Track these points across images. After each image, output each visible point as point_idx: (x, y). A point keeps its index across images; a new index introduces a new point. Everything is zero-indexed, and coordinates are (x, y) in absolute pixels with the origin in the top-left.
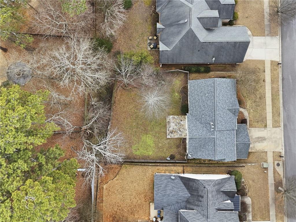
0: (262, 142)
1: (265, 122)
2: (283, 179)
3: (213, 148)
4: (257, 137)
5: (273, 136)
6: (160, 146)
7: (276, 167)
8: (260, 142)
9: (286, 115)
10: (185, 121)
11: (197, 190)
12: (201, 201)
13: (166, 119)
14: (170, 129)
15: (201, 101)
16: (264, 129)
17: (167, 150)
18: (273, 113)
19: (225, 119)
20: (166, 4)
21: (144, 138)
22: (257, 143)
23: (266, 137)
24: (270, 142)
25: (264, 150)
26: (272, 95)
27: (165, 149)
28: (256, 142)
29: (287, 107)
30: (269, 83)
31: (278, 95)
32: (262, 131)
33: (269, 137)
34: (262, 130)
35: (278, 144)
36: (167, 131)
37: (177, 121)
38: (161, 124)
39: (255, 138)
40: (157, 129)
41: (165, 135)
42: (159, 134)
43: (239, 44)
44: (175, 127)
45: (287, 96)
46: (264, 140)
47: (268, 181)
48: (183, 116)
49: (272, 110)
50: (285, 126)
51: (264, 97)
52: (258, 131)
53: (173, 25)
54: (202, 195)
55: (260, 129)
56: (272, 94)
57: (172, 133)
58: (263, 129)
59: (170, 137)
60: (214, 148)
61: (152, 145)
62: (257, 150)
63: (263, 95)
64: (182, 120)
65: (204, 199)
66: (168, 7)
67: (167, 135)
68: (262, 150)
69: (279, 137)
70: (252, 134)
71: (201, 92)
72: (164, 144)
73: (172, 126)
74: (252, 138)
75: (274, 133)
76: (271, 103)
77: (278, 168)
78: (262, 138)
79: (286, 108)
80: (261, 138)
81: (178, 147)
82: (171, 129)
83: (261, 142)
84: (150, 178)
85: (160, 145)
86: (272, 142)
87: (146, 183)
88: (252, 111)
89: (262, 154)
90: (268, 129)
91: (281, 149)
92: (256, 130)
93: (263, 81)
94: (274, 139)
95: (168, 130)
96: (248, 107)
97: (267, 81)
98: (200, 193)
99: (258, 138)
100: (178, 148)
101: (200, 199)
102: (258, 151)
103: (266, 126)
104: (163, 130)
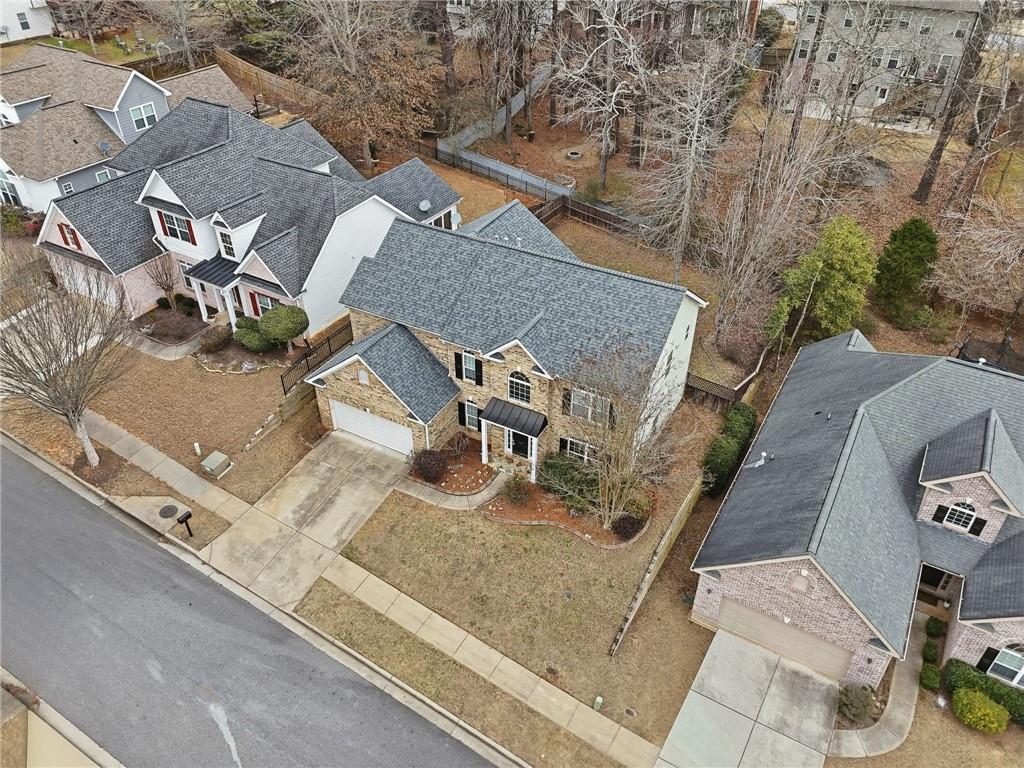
0: (301, 507)
1: (366, 559)
2: (107, 496)
4: (339, 501)
5: (287, 556)
7: (170, 501)
8: (309, 498)
9: (322, 674)
16: (344, 541)
18: (378, 614)
19: (508, 293)
22: (317, 489)
23: (305, 530)
24: (273, 536)
25: (268, 498)
26: (461, 666)
28: (324, 486)
29: (355, 700)
30: (527, 693)
31: (438, 693)
32: (345, 528)
33: (299, 541)
34: (349, 529)
35: (237, 559)
39: (339, 491)
45: (405, 733)
46: (304, 517)
47: (156, 446)
49: (393, 624)
50: (282, 635)
51: (472, 624)
52: (355, 514)
55: (355, 527)
56: (467, 670)
58: (344, 536)
62: (291, 475)
63: (488, 623)
68: (275, 491)
69: (260, 578)
70: (363, 487)
74: (349, 481)
75: (294, 572)
76: (426, 636)
77: (158, 506)
78: (317, 516)
79: (350, 693)
80: (323, 510)
83: (306, 502)
86: (267, 541)
88: (454, 529)
89: (260, 482)
90: (329, 555)
92: (364, 509)
93: (551, 671)
94: (271, 554)
96: (478, 522)
97: (539, 688)
99: (331, 502)
102: (285, 480)
103: (349, 553)
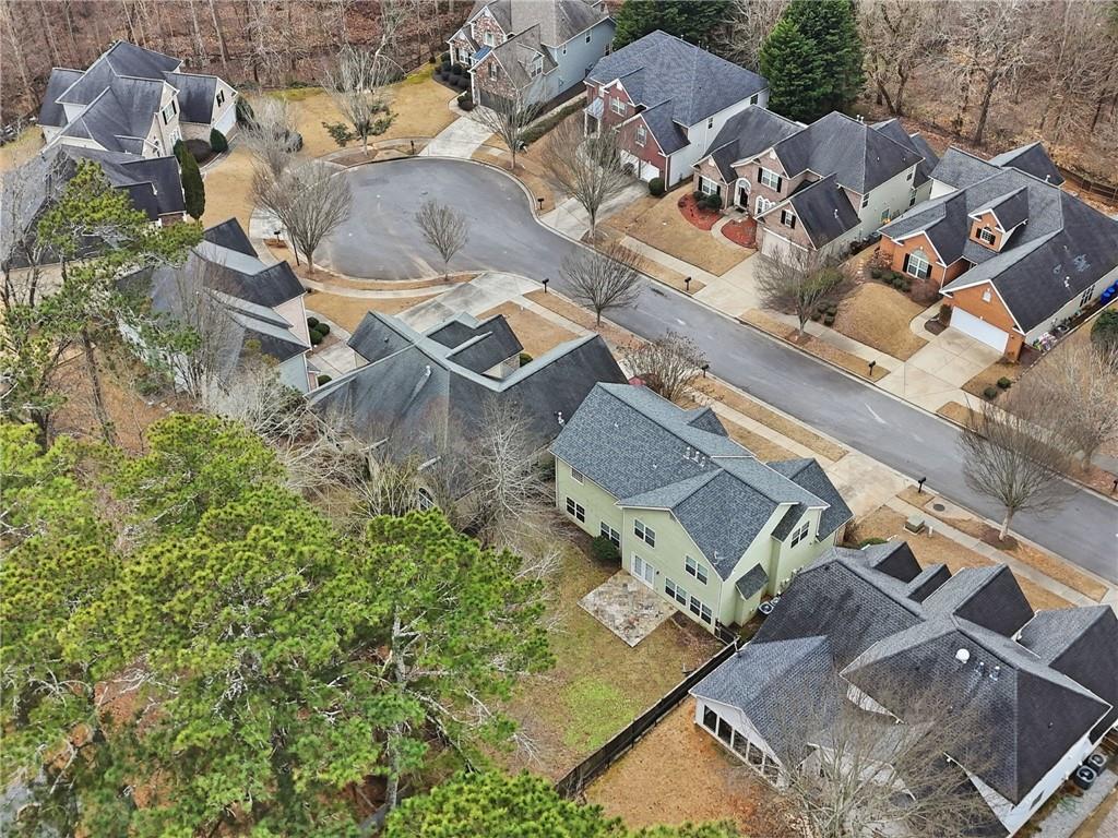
0: (851, 497)
3: (746, 492)
5: (857, 475)
6: (637, 680)
7: (940, 514)
10: (635, 581)
11: (821, 600)
12: (859, 607)
13: (584, 613)
14: (617, 622)
15: (617, 450)
17: (663, 675)
20: (350, 401)
21: (573, 697)
23: (847, 484)
24: (867, 486)
25: (875, 506)
27: (658, 677)
33: (850, 480)
35: (888, 479)
36: (616, 632)
37: (616, 593)
38: (583, 632)
40: (586, 650)
41: (620, 646)
42: (602, 657)
43: (582, 351)
44: (626, 609)
46: (849, 491)
48: (618, 575)
50: (854, 445)
53: (406, 412)
54: (842, 590)
57: (634, 627)
59: (638, 640)
60: (747, 489)
61: (614, 694)
64: (625, 581)
65: (860, 592)
66: (361, 402)
67: (625, 639)
68: (871, 510)
69: (871, 468)
71: (599, 436)
72: (640, 667)
73: (616, 614)
75: (852, 468)
77: (948, 512)
81: (682, 644)
82: (620, 620)
83: (848, 498)
84: (696, 748)
85: (633, 677)
86: (870, 483)
87: (699, 770)
90: (830, 469)
91: (905, 482)
95: (617, 628)
98: (835, 595)
100: (685, 645)
101: (851, 604)
104: (603, 640)
